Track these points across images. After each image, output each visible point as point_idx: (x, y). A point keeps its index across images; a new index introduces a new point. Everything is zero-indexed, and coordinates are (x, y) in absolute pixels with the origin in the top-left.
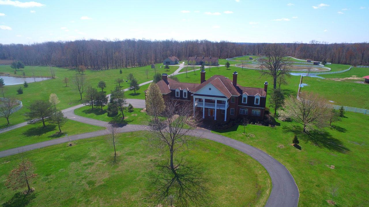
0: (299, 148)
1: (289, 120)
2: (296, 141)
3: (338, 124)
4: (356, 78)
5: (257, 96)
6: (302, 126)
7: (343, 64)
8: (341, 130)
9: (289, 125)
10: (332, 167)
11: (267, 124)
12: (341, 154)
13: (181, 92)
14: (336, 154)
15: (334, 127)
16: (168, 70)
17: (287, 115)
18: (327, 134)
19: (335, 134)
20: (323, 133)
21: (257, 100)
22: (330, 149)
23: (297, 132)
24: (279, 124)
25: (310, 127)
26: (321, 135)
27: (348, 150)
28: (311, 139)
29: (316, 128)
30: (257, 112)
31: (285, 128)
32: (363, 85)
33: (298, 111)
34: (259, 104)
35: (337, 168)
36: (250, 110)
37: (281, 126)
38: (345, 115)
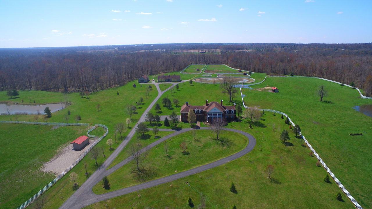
0: (252, 128)
1: (245, 119)
2: (250, 126)
3: (263, 118)
4: (268, 88)
5: (232, 110)
6: (251, 120)
7: (261, 73)
8: (264, 120)
9: (246, 120)
10: (262, 132)
11: (238, 121)
12: (264, 128)
13: (198, 111)
14: (263, 129)
15: (262, 119)
16: (151, 89)
17: (245, 117)
18: (260, 122)
19: (262, 122)
20: (258, 122)
21: (233, 111)
22: (261, 127)
23: (249, 123)
24: (242, 121)
25: (254, 120)
26: (258, 123)
27: (266, 127)
28: (255, 125)
29: (256, 121)
30: (232, 116)
31: (245, 122)
32: (272, 93)
33: (249, 114)
34: (233, 113)
35: (264, 132)
36: (230, 116)
37: (243, 122)
38: (265, 113)
